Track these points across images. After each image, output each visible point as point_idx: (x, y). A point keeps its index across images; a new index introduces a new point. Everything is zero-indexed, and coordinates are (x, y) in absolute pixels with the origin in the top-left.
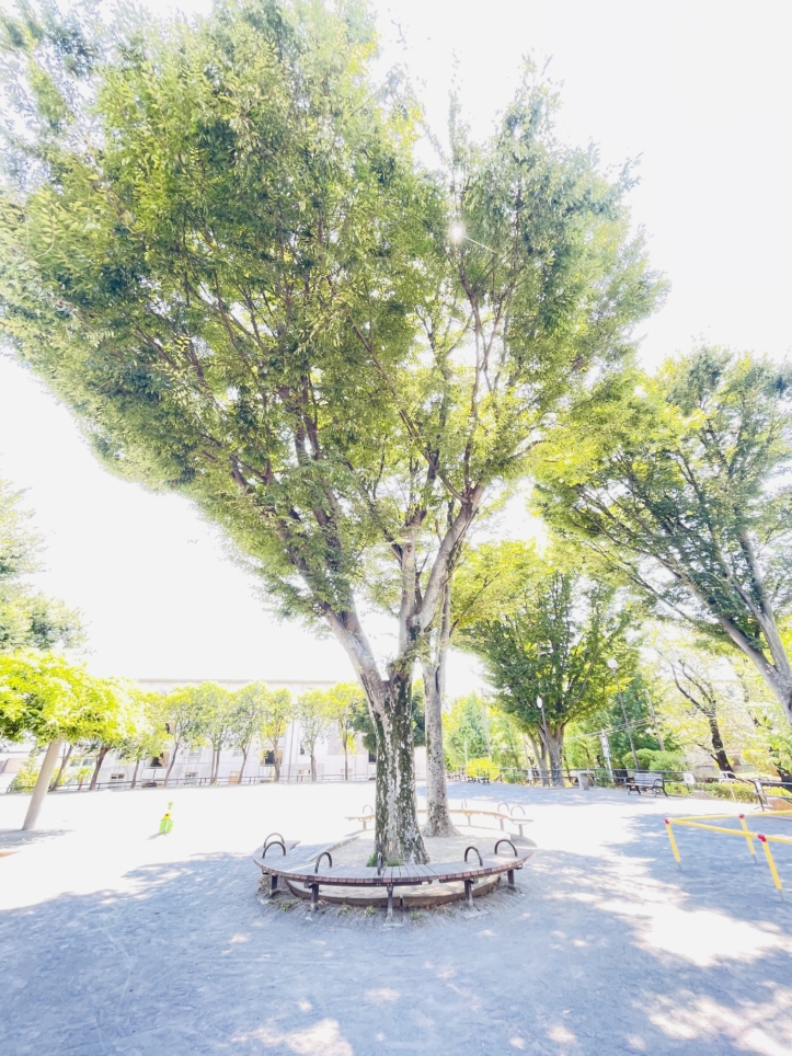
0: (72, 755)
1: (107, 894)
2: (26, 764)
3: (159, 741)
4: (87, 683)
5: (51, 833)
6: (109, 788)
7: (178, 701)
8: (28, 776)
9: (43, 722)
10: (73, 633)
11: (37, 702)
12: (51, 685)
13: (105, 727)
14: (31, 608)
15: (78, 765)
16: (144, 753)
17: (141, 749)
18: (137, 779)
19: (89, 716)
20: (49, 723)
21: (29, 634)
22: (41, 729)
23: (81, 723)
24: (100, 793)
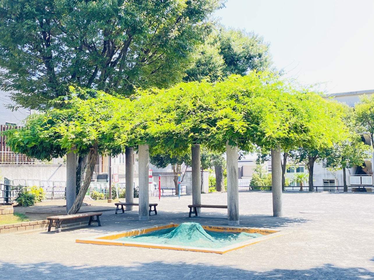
0: (287, 163)
1: (362, 271)
2: (256, 170)
3: (359, 151)
4: (284, 99)
5: (295, 221)
6: (325, 190)
7: (369, 112)
8: (260, 179)
9: (263, 134)
10: (256, 60)
11: (254, 119)
12: (258, 104)
13: (311, 137)
14: (219, 44)
15: (293, 171)
16: (347, 161)
17: (344, 158)
18: (347, 184)
19: (296, 128)
20: (267, 135)
21: (224, 67)
22: (264, 140)
23: (291, 135)
24: (318, 194)
